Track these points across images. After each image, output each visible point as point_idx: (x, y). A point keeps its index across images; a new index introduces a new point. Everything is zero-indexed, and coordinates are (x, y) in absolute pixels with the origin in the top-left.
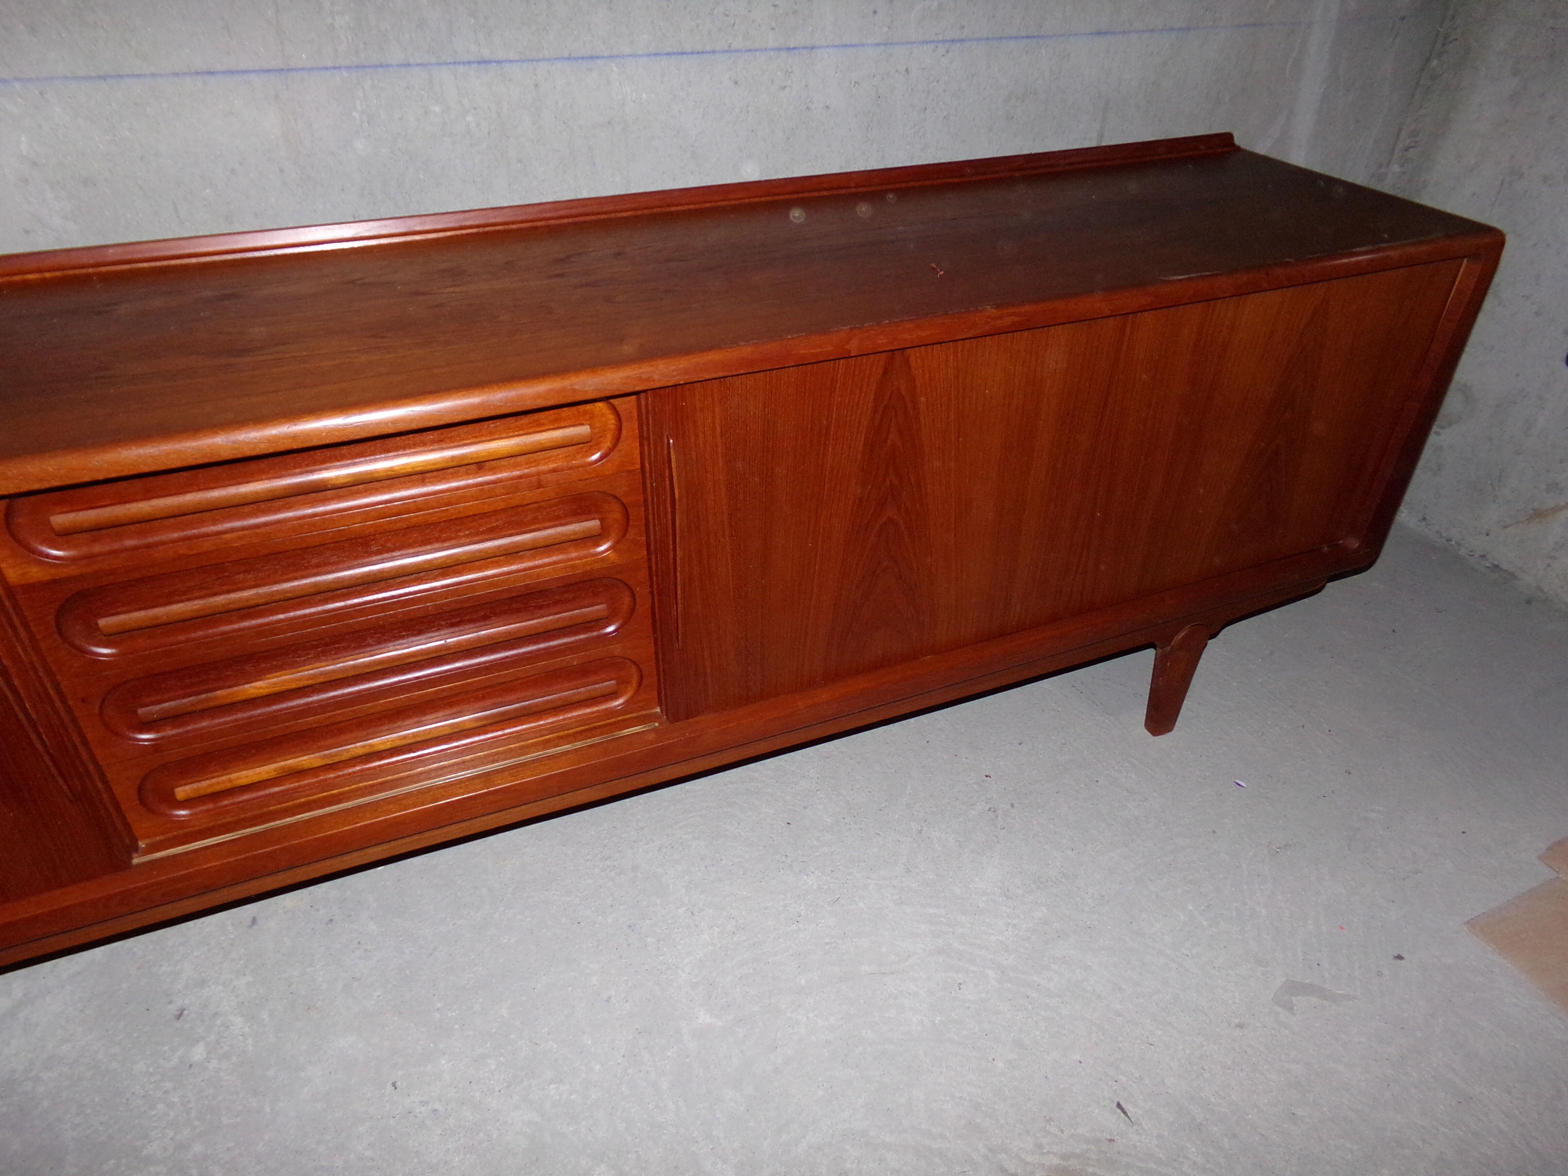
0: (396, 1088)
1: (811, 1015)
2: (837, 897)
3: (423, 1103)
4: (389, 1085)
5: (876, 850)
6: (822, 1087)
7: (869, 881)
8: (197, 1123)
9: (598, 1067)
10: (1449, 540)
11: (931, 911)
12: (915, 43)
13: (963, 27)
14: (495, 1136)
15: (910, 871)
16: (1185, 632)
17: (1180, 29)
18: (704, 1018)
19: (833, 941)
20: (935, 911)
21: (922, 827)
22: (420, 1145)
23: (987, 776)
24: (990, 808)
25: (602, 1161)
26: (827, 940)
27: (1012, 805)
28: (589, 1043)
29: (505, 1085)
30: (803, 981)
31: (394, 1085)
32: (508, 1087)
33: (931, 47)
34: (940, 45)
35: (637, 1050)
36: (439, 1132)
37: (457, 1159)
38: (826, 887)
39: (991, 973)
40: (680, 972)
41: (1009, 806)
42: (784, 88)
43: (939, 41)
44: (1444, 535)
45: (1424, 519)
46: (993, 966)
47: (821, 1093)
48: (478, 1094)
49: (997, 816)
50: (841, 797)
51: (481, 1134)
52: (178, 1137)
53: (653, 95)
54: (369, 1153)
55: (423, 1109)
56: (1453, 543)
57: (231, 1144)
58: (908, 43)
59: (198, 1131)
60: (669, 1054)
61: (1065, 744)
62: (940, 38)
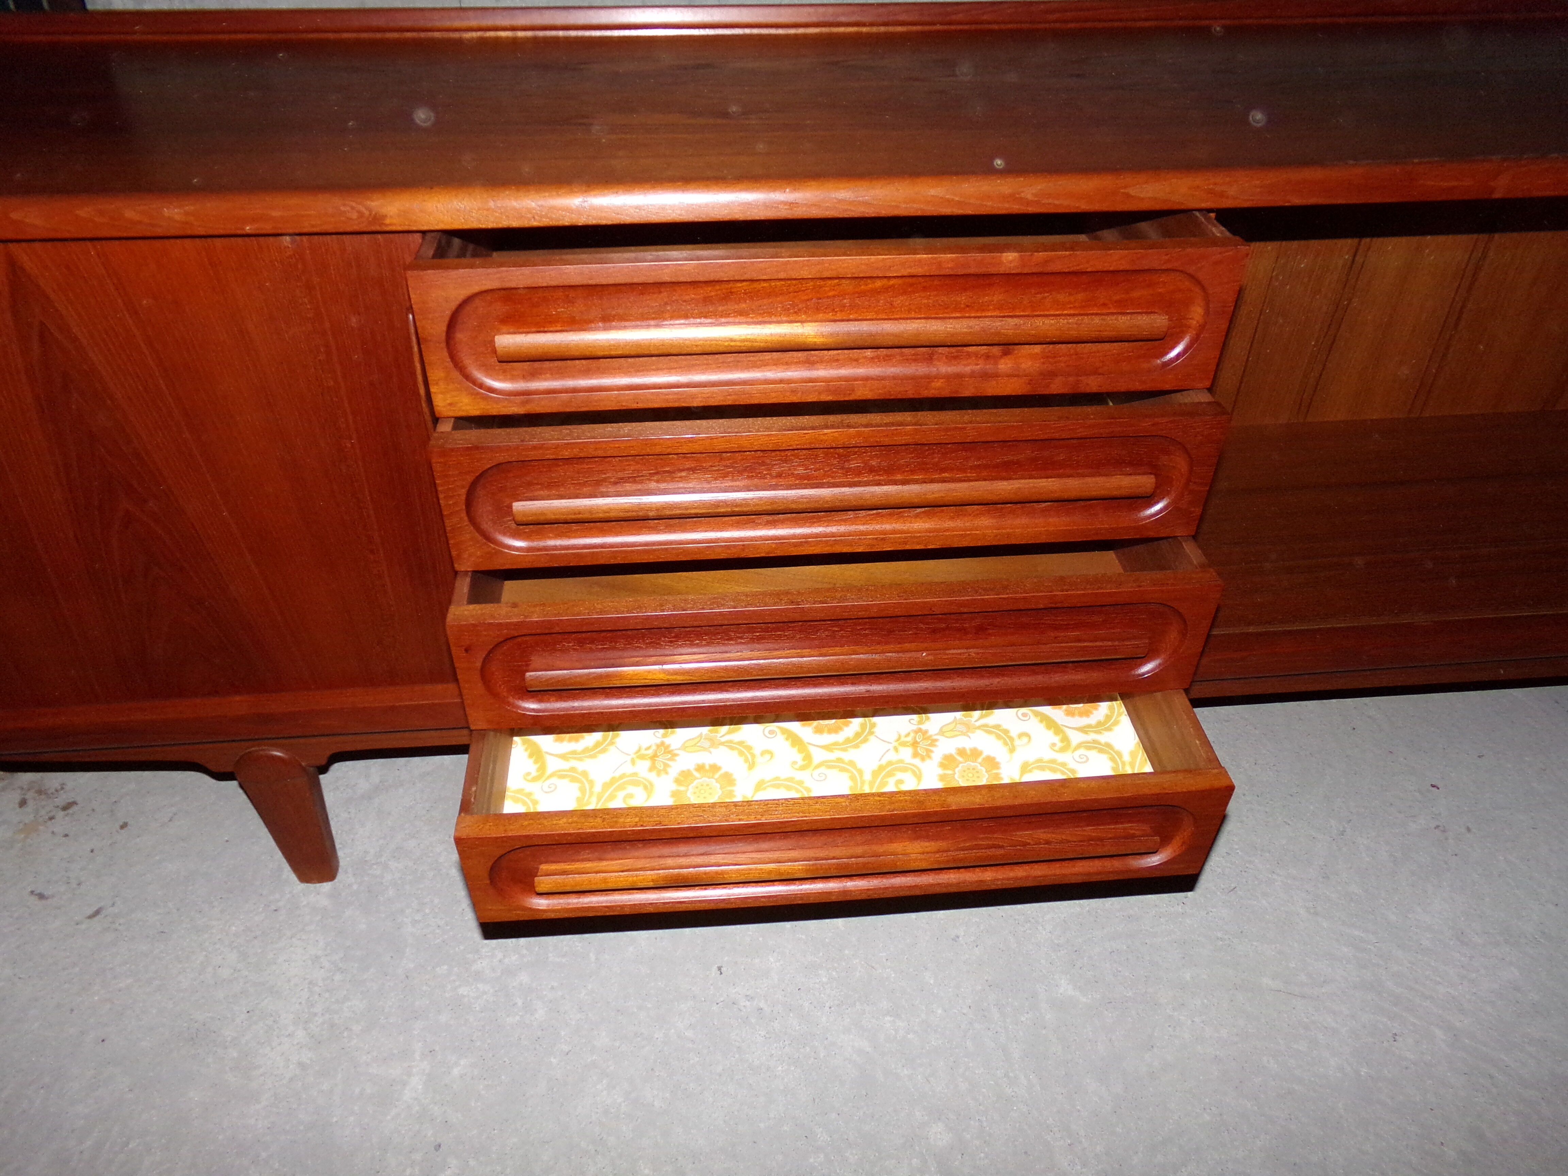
0: (721, 973)
1: (1196, 1019)
2: (1233, 885)
3: (749, 998)
4: (715, 968)
5: (1284, 842)
6: (1208, 1111)
7: (1275, 876)
8: (525, 952)
9: (940, 1011)
11: (1356, 933)
14: (822, 1055)
15: (1328, 877)
18: (1065, 988)
19: (1226, 937)
20: (1362, 935)
21: (1344, 827)
22: (743, 1042)
23: (1433, 786)
24: (1438, 826)
25: (939, 1119)
26: (1219, 935)
27: (1468, 829)
28: (932, 982)
29: (836, 1002)
30: (1188, 976)
31: (719, 969)
32: (838, 1005)
35: (985, 1004)
36: (763, 1033)
37: (780, 1068)
38: (1219, 870)
39: (1439, 1033)
40: (1040, 928)
41: (1464, 830)
46: (1441, 1023)
47: (1207, 1118)
48: (806, 1004)
49: (1447, 839)
50: (1242, 770)
51: (808, 1049)
52: (506, 961)
54: (689, 1034)
55: (748, 1003)
57: (555, 984)
59: (525, 960)
60: (1023, 1019)
61: (1545, 770)
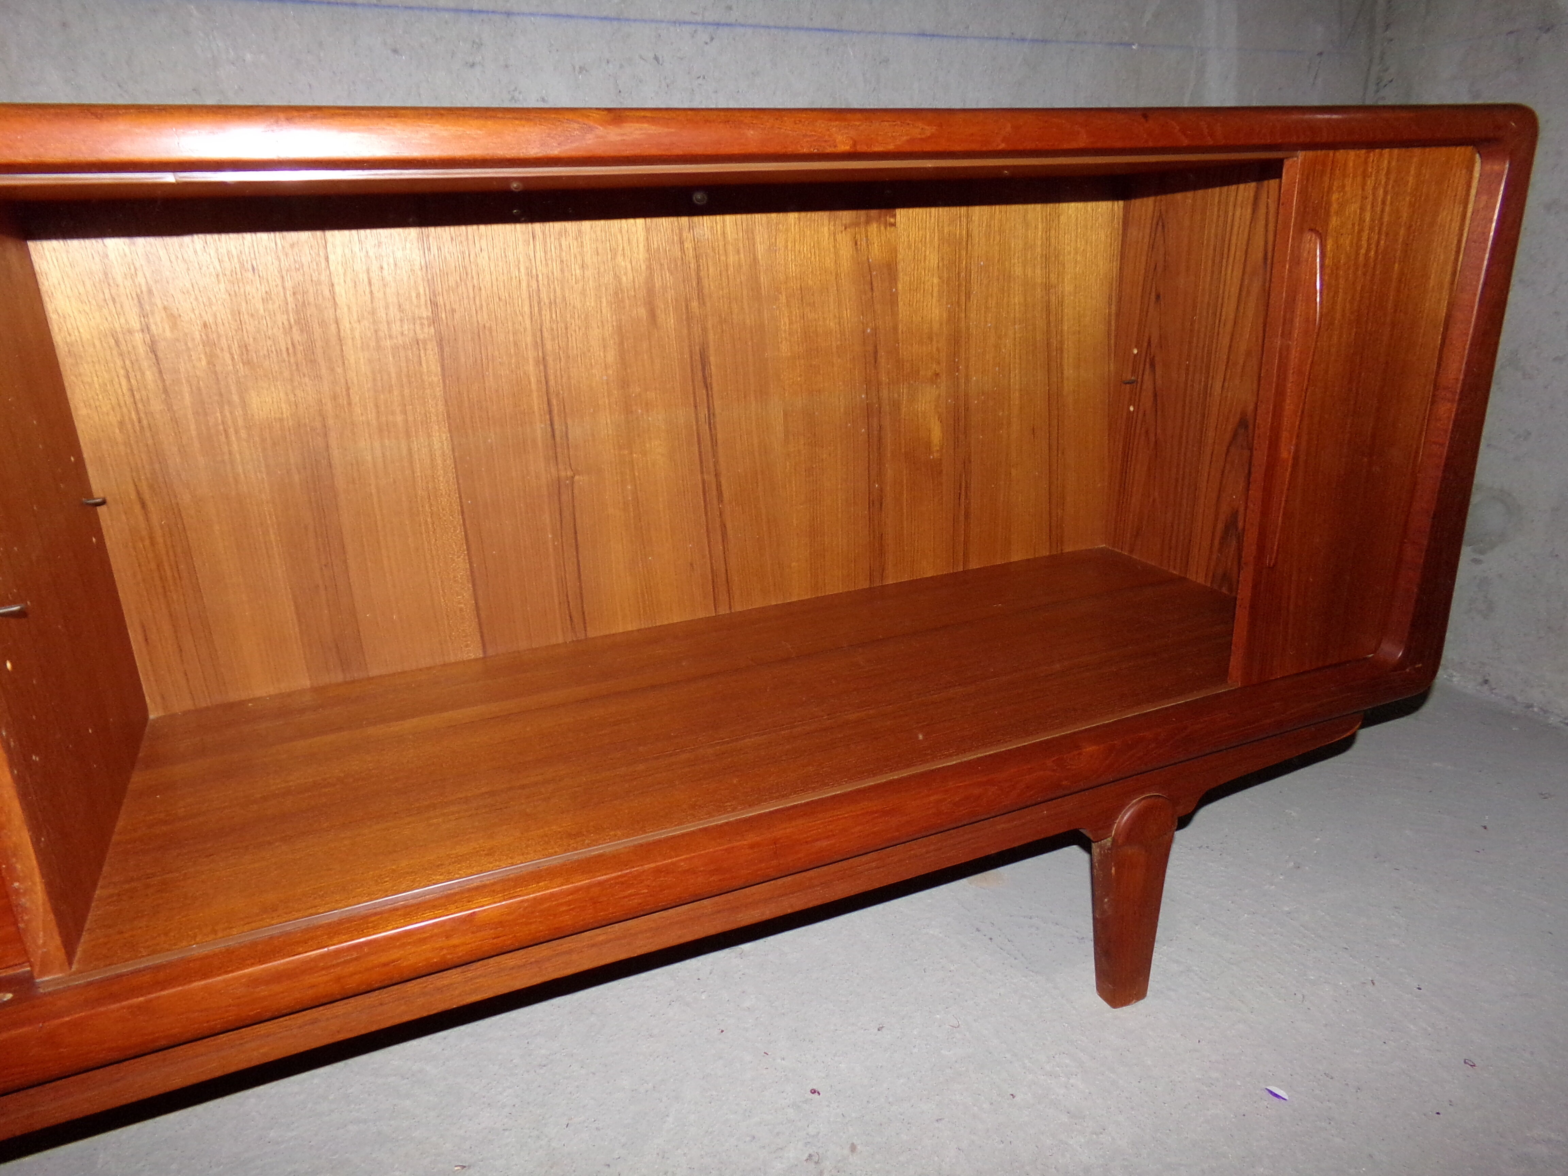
10: (1530, 706)
12: (662, 21)
13: (730, 8)
16: (1132, 810)
17: (1033, 41)
23: (814, 1092)
24: (810, 1156)
27: (853, 1148)
33: (687, 29)
34: (700, 28)
41: (847, 1151)
42: (473, 65)
43: (697, 23)
44: (1519, 699)
45: (1486, 682)
53: (263, 57)
56: (1536, 709)
58: (652, 21)
61: (958, 1026)
62: (699, 18)
